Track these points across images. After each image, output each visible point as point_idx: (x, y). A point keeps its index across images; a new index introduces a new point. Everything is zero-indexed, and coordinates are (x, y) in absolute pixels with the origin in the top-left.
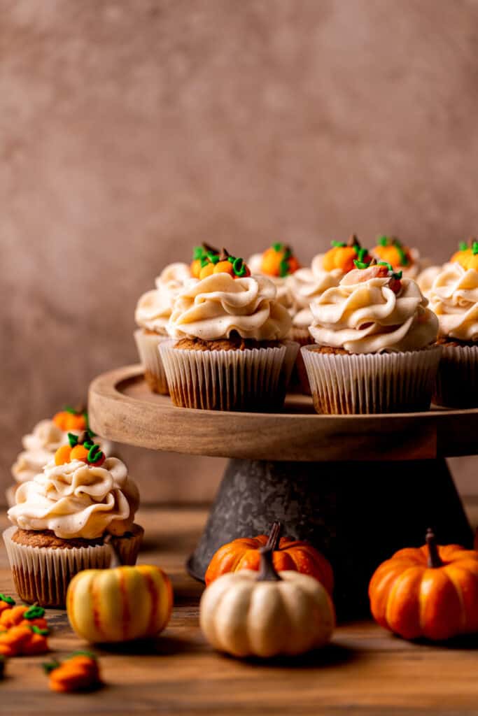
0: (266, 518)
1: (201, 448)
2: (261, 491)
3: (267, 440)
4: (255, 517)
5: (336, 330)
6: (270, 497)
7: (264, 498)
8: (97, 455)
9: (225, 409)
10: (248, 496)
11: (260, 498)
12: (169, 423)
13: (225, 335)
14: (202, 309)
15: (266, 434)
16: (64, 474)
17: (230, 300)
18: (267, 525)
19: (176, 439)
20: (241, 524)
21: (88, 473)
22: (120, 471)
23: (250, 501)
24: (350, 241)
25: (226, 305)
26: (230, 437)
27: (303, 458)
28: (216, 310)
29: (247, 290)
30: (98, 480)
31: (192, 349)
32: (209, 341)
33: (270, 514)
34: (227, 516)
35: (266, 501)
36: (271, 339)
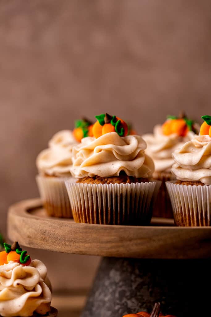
0: (137, 299)
1: (105, 251)
2: (132, 281)
3: (155, 245)
4: (129, 299)
5: (194, 170)
6: (139, 285)
7: (134, 286)
8: (26, 258)
9: (116, 224)
10: (123, 285)
11: (131, 286)
12: (81, 234)
13: (116, 174)
14: (99, 156)
15: (154, 241)
16: (5, 271)
17: (119, 150)
18: (138, 305)
19: (86, 245)
20: (118, 304)
21: (22, 270)
22: (42, 269)
23: (124, 288)
24: (180, 115)
25: (117, 153)
26: (128, 243)
27: (181, 257)
28: (109, 157)
29: (128, 144)
30: (28, 275)
31: (93, 183)
32: (105, 178)
33: (140, 297)
34: (106, 299)
35: (136, 288)
36: (145, 177)
